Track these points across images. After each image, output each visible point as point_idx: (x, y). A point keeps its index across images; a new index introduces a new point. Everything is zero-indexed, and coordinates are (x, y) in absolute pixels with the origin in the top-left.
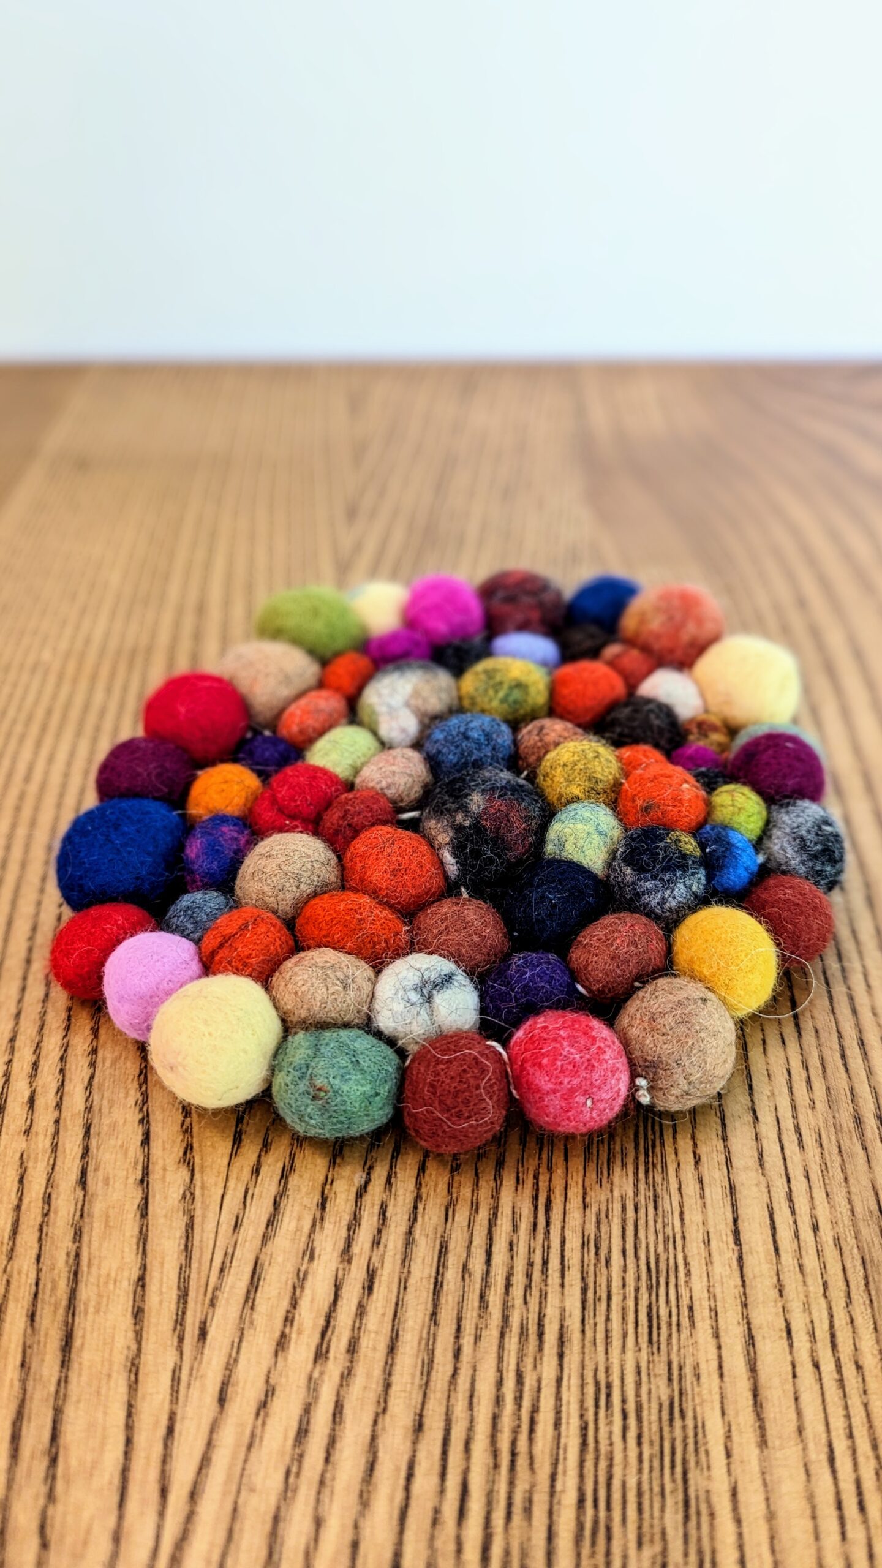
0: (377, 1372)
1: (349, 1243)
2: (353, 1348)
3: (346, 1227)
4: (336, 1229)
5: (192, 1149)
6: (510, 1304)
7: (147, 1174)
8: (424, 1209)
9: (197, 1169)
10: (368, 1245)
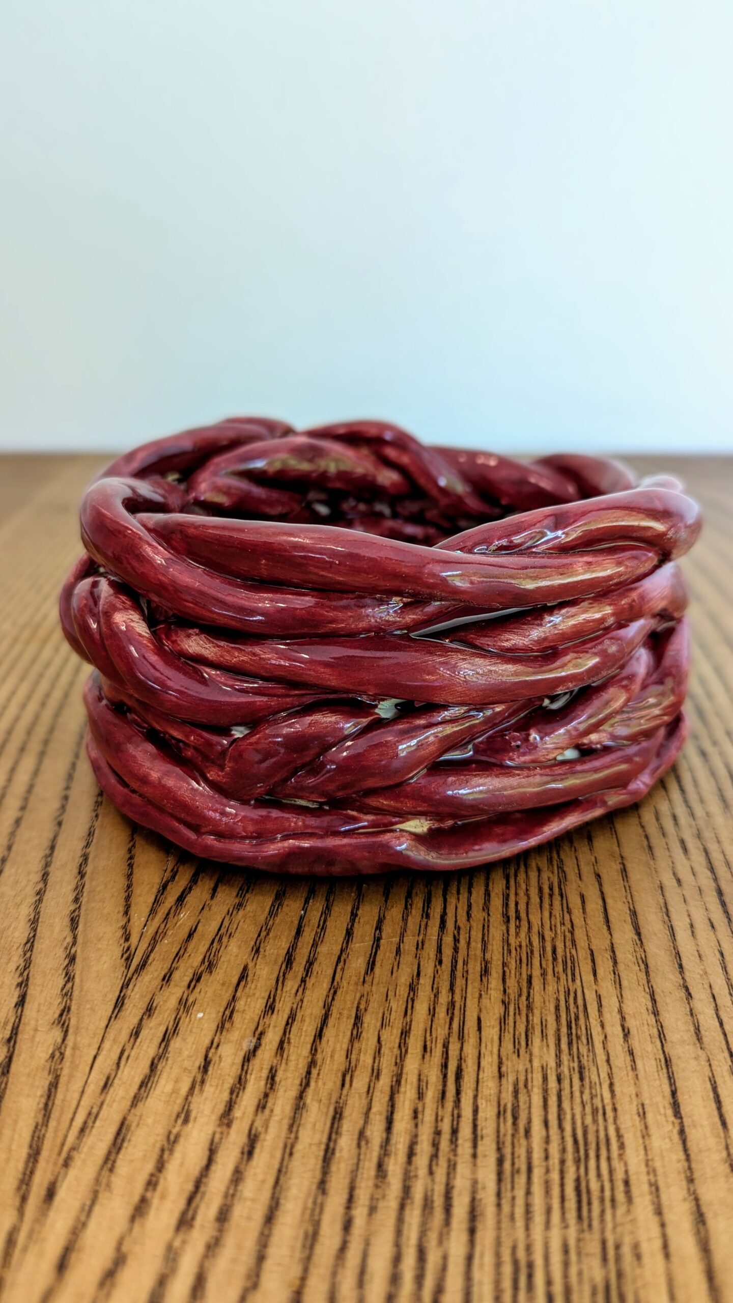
0: (250, 1243)
1: (230, 1106)
2: (223, 1217)
3: (228, 1091)
4: (217, 1092)
5: (69, 1010)
6: (412, 1174)
7: (16, 1034)
8: (318, 1074)
9: (71, 1031)
10: (251, 1109)
